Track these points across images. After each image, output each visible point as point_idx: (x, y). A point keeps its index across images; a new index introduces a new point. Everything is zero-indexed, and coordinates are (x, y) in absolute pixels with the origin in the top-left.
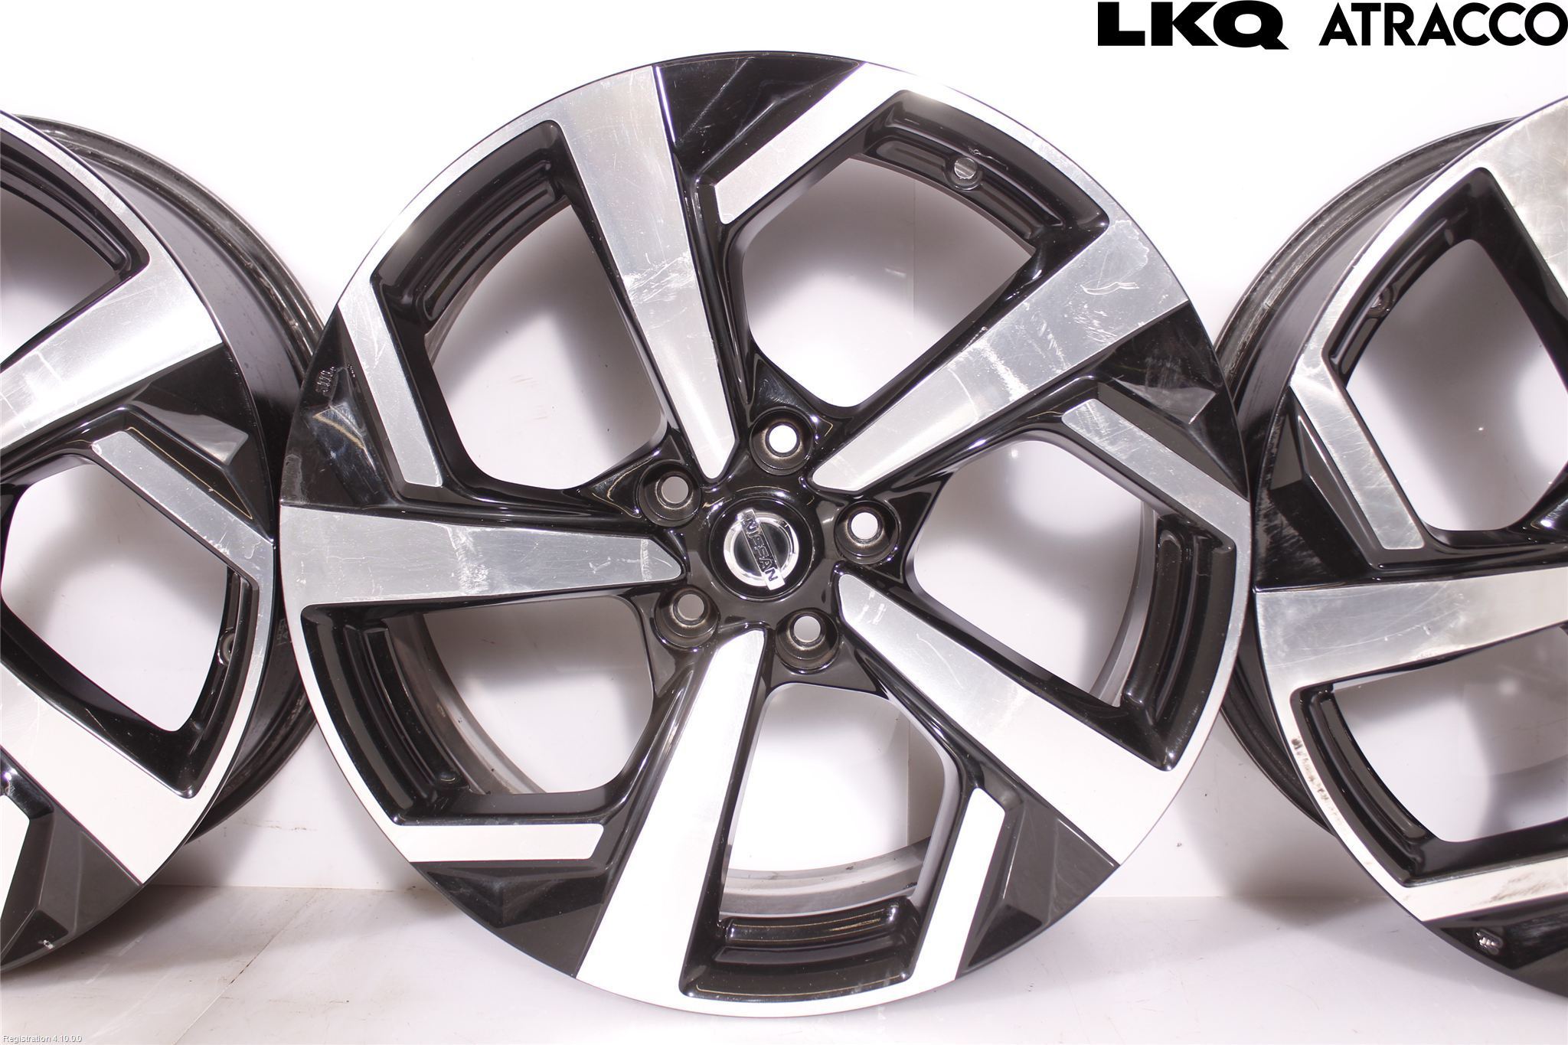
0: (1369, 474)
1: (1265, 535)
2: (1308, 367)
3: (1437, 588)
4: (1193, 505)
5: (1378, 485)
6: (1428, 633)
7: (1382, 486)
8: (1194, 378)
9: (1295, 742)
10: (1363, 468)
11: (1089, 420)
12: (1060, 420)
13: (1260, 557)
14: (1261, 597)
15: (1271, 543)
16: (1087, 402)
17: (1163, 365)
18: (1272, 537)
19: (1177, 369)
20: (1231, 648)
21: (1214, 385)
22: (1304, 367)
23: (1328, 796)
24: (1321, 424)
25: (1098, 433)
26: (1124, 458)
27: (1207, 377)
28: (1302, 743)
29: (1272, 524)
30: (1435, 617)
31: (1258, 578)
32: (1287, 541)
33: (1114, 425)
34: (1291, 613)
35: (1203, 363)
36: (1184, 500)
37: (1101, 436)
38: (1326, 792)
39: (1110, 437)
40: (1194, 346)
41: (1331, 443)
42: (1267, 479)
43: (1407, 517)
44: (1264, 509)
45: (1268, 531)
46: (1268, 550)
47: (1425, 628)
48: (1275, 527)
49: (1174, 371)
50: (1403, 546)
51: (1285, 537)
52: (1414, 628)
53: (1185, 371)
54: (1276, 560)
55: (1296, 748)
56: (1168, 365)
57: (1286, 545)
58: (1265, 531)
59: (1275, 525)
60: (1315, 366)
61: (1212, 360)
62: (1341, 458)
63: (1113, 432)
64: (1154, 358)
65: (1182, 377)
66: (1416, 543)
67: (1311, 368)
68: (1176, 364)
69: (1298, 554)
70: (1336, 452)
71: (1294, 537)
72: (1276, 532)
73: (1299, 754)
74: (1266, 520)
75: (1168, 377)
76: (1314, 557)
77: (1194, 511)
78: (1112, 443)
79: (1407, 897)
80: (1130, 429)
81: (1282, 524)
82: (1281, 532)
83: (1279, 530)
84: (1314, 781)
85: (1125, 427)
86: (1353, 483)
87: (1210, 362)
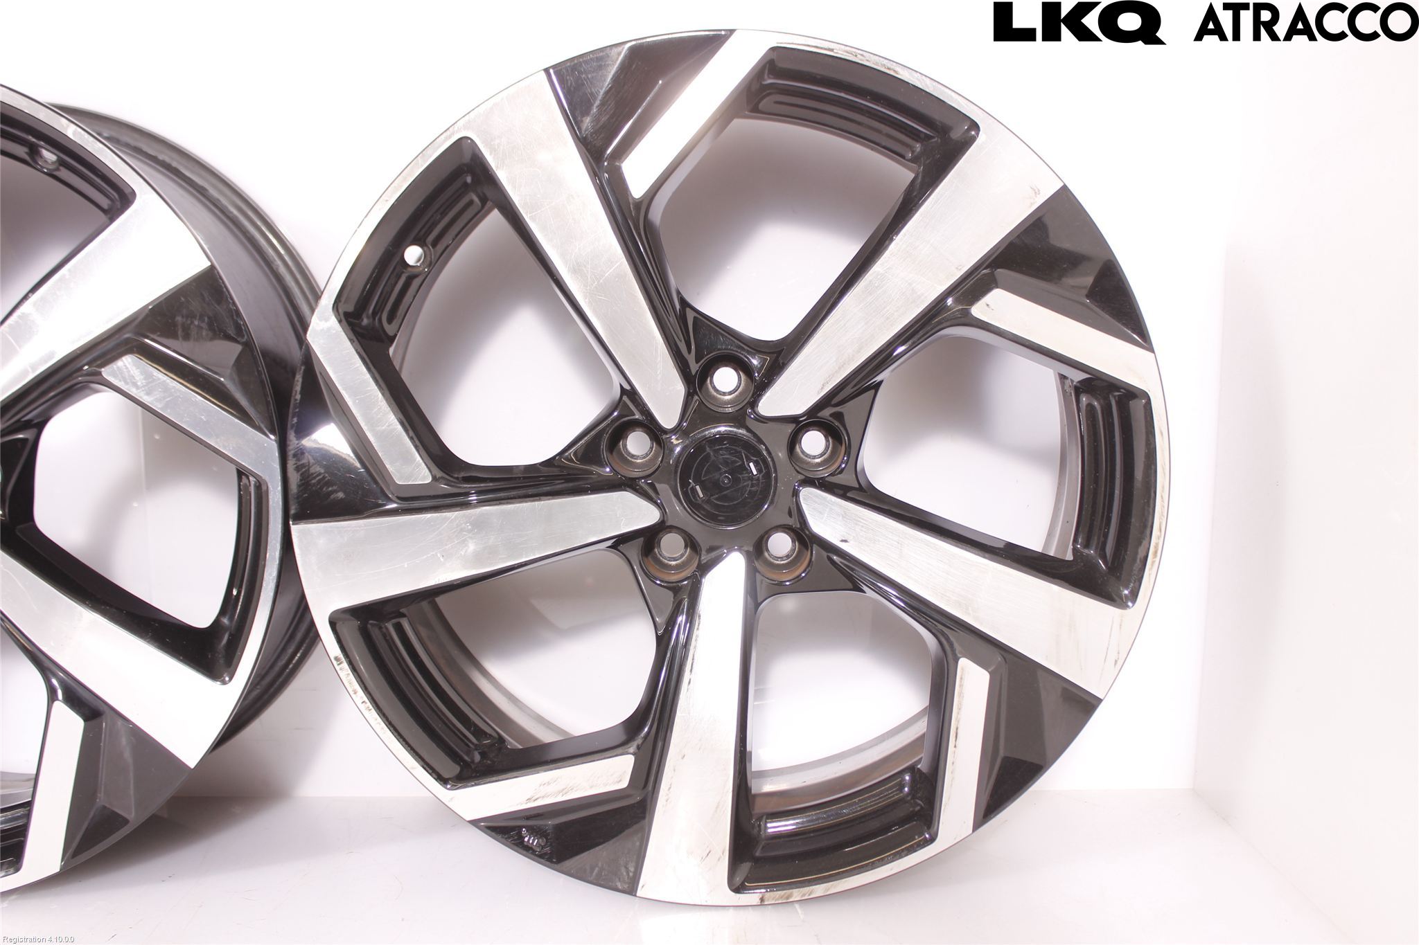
0: (379, 416)
1: (295, 473)
2: (321, 320)
3: (446, 519)
4: (225, 447)
5: (388, 426)
6: (442, 560)
7: (391, 427)
8: (220, 334)
9: (337, 659)
10: (373, 412)
11: (127, 374)
12: (100, 374)
13: (292, 492)
14: (296, 529)
15: (301, 480)
16: (124, 358)
17: (192, 322)
18: (301, 474)
19: (204, 325)
20: (270, 575)
21: (239, 339)
22: (318, 321)
23: (371, 707)
24: (335, 373)
25: (135, 385)
26: (159, 406)
27: (232, 332)
28: (343, 659)
29: (301, 463)
30: (446, 545)
31: (292, 512)
32: (315, 478)
33: (148, 376)
34: (321, 542)
35: (227, 321)
36: (217, 443)
37: (137, 387)
38: (369, 704)
39: (146, 388)
40: (219, 304)
41: (345, 389)
42: (293, 422)
43: (415, 455)
44: (292, 450)
45: (298, 469)
46: (299, 486)
47: (439, 555)
48: (303, 466)
49: (202, 328)
50: (412, 481)
51: (312, 474)
52: (429, 555)
53: (211, 327)
54: (306, 495)
55: (339, 665)
56: (196, 323)
57: (313, 481)
58: (295, 470)
59: (303, 464)
60: (327, 320)
61: (235, 317)
62: (354, 402)
63: (148, 384)
64: (183, 317)
65: (209, 332)
66: (424, 478)
67: (323, 322)
68: (203, 321)
69: (324, 489)
70: (350, 397)
71: (320, 474)
72: (304, 470)
73: (341, 669)
74: (295, 459)
75: (197, 333)
76: (339, 491)
77: (226, 453)
78: (148, 394)
79: (452, 799)
80: (164, 381)
81: (309, 462)
82: (309, 469)
83: (307, 468)
84: (358, 694)
85: (159, 379)
86: (366, 425)
87: (233, 319)
